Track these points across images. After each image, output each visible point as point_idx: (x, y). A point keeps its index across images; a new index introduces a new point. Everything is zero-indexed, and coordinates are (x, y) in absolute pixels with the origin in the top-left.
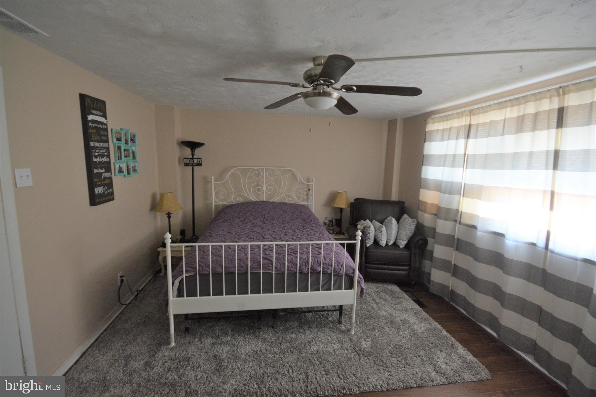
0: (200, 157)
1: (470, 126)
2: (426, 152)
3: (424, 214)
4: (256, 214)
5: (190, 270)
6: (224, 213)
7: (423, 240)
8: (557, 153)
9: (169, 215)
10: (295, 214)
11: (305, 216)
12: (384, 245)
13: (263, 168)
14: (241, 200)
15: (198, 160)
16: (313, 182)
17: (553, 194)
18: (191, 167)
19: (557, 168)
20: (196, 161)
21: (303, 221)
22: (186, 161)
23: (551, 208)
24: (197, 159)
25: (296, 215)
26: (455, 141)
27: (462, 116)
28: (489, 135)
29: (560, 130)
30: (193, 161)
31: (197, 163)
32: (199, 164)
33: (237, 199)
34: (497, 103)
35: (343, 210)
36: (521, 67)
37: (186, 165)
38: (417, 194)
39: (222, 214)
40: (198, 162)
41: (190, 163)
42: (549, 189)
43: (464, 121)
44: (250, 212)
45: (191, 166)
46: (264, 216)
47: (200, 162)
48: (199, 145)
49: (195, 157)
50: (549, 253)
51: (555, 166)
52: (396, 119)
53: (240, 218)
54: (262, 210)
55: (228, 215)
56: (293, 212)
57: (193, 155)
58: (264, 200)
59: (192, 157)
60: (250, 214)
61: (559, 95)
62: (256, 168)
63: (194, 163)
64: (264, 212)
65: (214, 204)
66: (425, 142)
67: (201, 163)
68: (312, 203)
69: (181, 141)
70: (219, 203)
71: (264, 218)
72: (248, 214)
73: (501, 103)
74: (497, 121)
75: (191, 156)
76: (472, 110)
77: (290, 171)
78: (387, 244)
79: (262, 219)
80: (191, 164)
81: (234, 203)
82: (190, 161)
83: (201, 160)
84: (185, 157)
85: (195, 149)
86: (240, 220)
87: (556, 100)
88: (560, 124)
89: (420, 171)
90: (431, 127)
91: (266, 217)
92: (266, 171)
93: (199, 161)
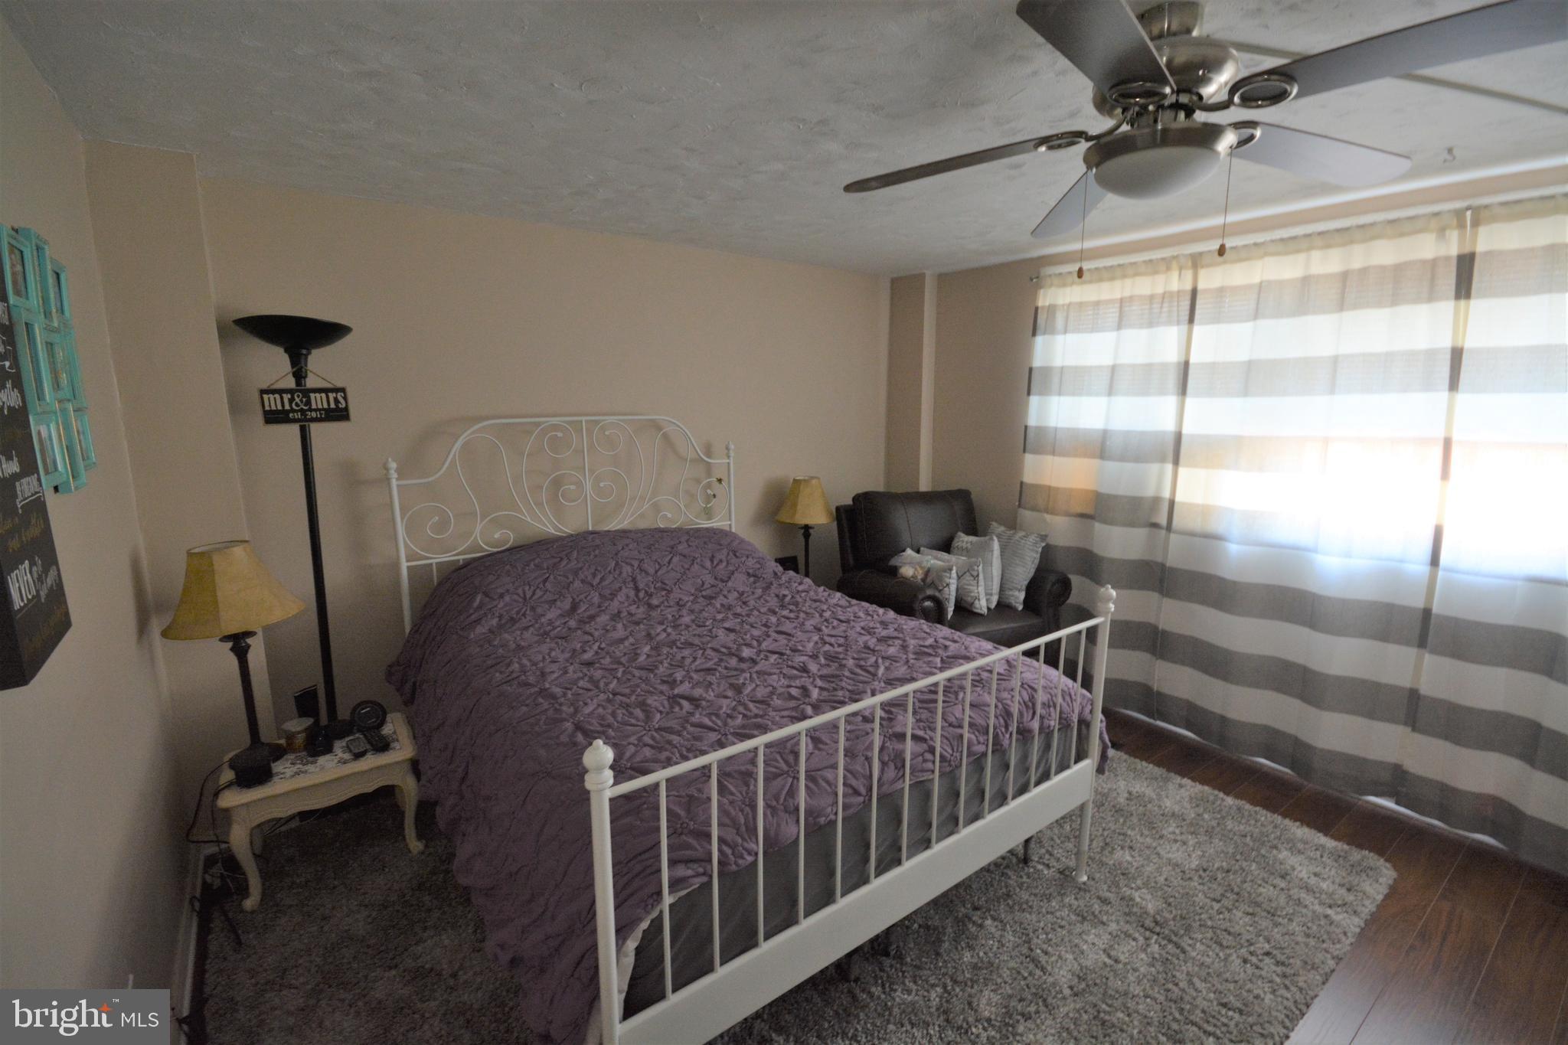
0: (339, 385)
1: (1194, 293)
2: (1037, 362)
3: (1048, 517)
4: (602, 579)
5: (690, 872)
6: (486, 594)
7: (1058, 581)
8: (1457, 355)
9: (239, 643)
10: (721, 561)
11: (751, 562)
12: (985, 611)
13: (579, 418)
14: (502, 537)
15: (332, 396)
16: (729, 457)
17: (1447, 444)
18: (294, 430)
19: (1458, 385)
20: (318, 401)
21: (752, 579)
22: (273, 402)
23: (1445, 474)
24: (326, 391)
25: (724, 564)
26: (1114, 334)
27: (1168, 269)
28: (1256, 315)
29: (1463, 303)
30: (309, 403)
31: (328, 411)
32: (339, 414)
33: (496, 536)
34: (1282, 240)
35: (811, 531)
36: (1450, 151)
37: (273, 417)
38: (1017, 467)
39: (479, 598)
40: (333, 406)
41: (292, 410)
42: (1441, 434)
43: (1177, 282)
44: (581, 576)
45: (295, 421)
46: (634, 580)
47: (343, 405)
48: (327, 332)
49: (311, 382)
50: (1441, 574)
51: (1454, 384)
52: (920, 278)
53: (558, 603)
54: (617, 564)
55: (507, 598)
56: (713, 556)
57: (299, 375)
58: (590, 529)
59: (298, 383)
60: (583, 581)
61: (1461, 226)
62: (555, 420)
63: (311, 410)
64: (627, 570)
65: (404, 565)
66: (1034, 334)
67: (346, 409)
68: (730, 520)
69: (234, 319)
70: (428, 558)
71: (637, 589)
72: (577, 584)
73: (1294, 238)
74: (1281, 284)
75: (291, 383)
76: (1201, 254)
77: (656, 426)
78: (989, 609)
79: (632, 593)
80: (298, 416)
81: (484, 550)
82: (291, 401)
83: (345, 398)
84: (265, 386)
85: (309, 353)
86: (559, 612)
87: (1454, 235)
88: (1464, 287)
89: (1021, 409)
90: (1054, 296)
91: (641, 586)
92: (590, 432)
93: (336, 401)
